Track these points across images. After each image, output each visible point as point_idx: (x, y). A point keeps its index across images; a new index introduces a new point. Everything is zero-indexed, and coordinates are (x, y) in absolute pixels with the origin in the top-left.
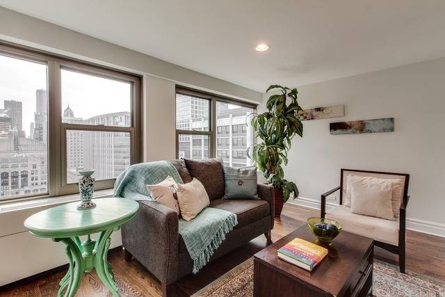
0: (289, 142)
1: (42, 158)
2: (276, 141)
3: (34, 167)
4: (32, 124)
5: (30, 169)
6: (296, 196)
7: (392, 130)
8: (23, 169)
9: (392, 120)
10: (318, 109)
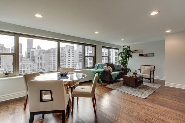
0: (128, 59)
1: (30, 65)
2: (125, 59)
3: (28, 68)
4: (26, 52)
5: (26, 69)
6: (130, 72)
7: (153, 56)
8: (24, 69)
9: (153, 54)
10: (136, 51)
